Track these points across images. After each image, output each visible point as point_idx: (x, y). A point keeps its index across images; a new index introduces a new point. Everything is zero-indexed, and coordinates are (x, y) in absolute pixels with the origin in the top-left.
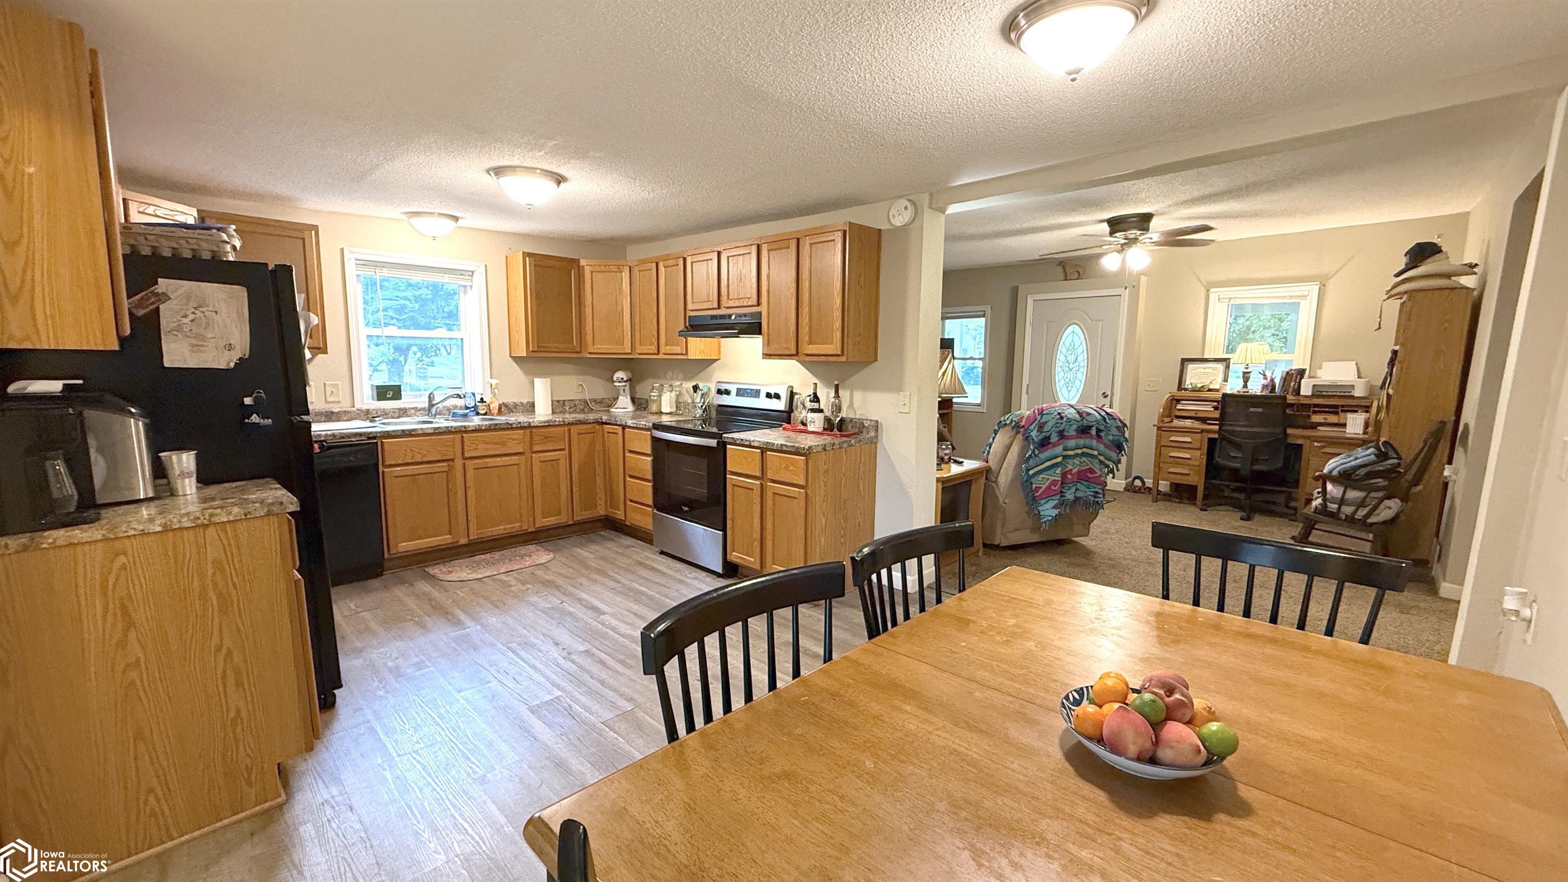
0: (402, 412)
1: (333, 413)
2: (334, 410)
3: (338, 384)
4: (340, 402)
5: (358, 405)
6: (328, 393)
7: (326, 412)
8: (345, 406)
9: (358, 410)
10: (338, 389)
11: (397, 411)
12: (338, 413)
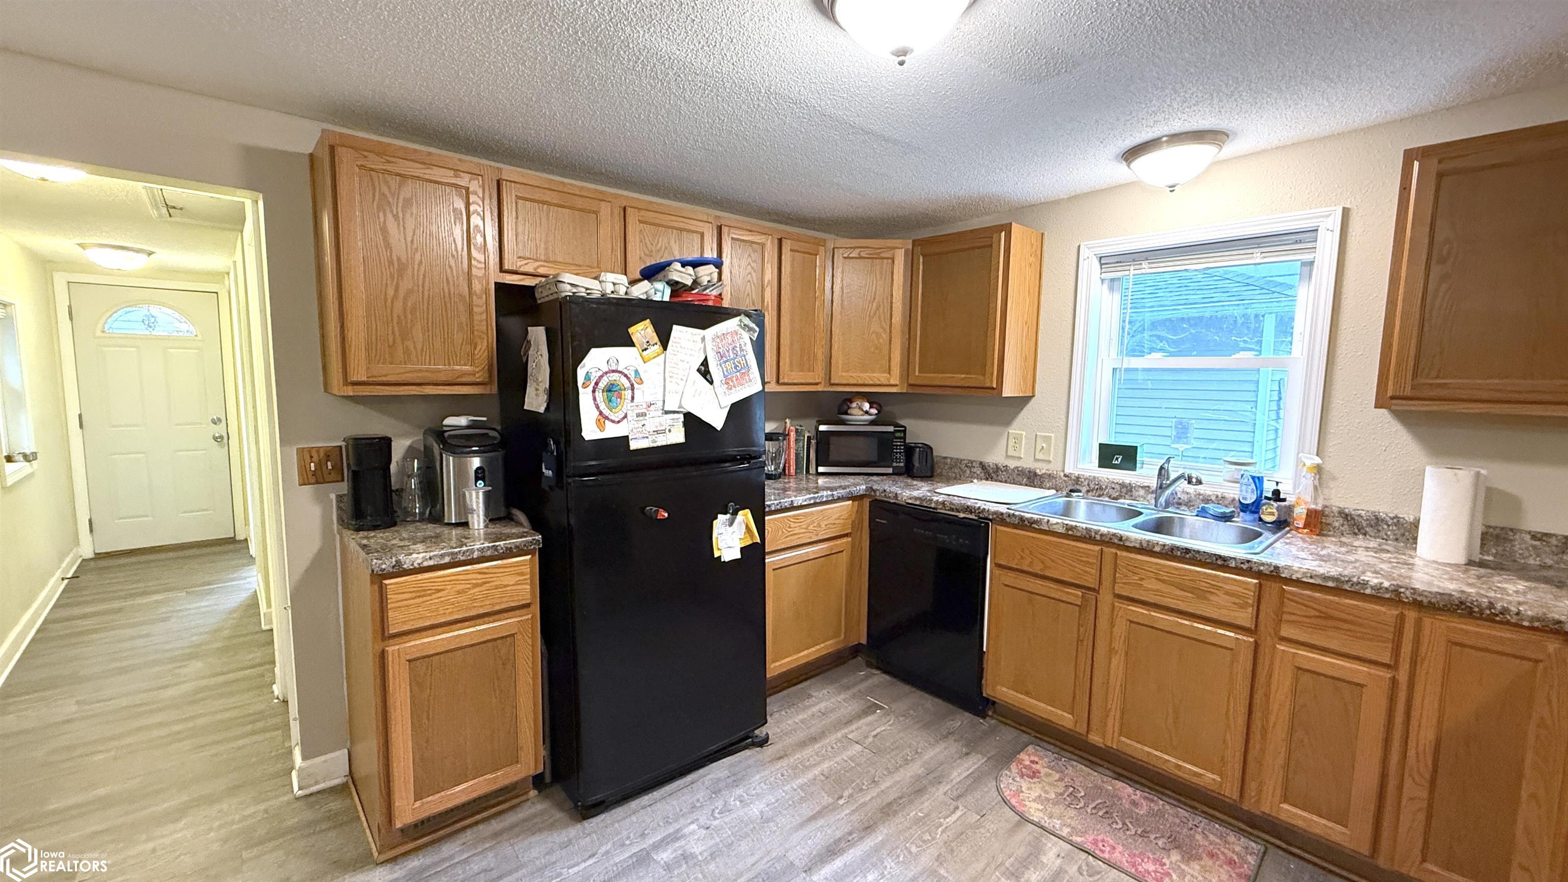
0: (1124, 490)
1: (1035, 474)
2: (1038, 471)
3: (1050, 437)
4: (1050, 462)
5: (1067, 471)
6: (1039, 448)
7: (1029, 472)
8: (1054, 468)
9: (1065, 476)
10: (1049, 446)
11: (1117, 487)
12: (1041, 476)
